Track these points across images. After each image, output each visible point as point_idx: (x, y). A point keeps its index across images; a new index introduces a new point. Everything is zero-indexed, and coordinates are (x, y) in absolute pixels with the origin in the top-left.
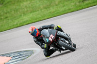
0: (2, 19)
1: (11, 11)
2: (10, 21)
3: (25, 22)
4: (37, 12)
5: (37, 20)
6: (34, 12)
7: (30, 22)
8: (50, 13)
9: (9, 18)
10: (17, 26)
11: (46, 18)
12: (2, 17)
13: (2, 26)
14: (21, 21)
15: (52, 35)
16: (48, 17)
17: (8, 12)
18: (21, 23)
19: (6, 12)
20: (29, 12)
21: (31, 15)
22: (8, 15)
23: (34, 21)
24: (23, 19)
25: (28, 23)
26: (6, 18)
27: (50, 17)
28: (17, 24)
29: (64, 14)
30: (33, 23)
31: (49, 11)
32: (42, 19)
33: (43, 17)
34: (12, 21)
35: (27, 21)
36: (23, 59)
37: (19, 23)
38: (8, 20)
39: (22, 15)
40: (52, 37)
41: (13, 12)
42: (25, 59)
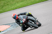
0: (5, 5)
1: (10, 1)
2: (10, 6)
3: (18, 7)
4: (24, 2)
5: (24, 6)
6: (22, 1)
7: (20, 7)
8: (31, 2)
9: (9, 5)
10: (13, 9)
11: (29, 5)
12: (6, 4)
13: (5, 9)
14: (16, 7)
15: (24, 19)
16: (30, 4)
17: (9, 2)
18: (16, 8)
19: (7, 1)
20: (20, 1)
21: (21, 3)
22: (9, 3)
23: (22, 6)
24: (16, 5)
25: (19, 7)
26: (8, 4)
27: (31, 4)
28: (13, 8)
29: (39, 3)
30: (22, 7)
31: (31, 1)
32: (27, 5)
33: (27, 4)
34: (11, 6)
35: (19, 6)
36: (17, 27)
37: (14, 7)
38: (9, 6)
39: (16, 3)
40: (24, 20)
41: (11, 1)
42: (18, 26)
